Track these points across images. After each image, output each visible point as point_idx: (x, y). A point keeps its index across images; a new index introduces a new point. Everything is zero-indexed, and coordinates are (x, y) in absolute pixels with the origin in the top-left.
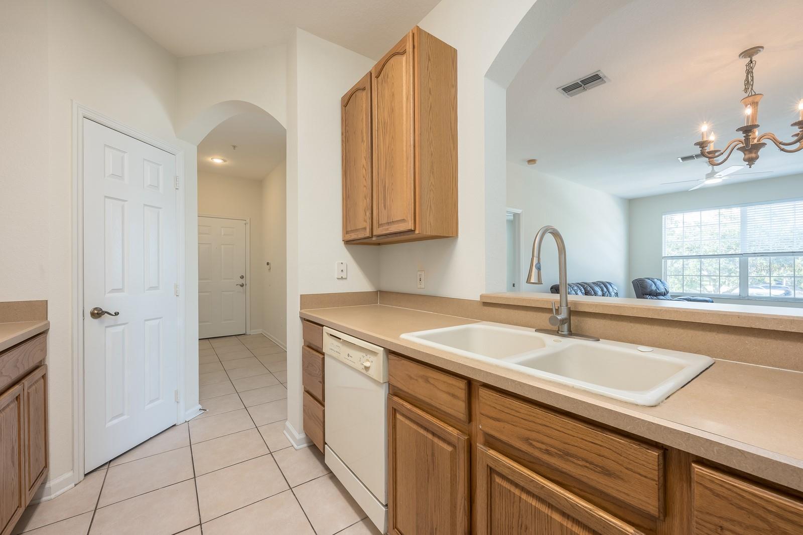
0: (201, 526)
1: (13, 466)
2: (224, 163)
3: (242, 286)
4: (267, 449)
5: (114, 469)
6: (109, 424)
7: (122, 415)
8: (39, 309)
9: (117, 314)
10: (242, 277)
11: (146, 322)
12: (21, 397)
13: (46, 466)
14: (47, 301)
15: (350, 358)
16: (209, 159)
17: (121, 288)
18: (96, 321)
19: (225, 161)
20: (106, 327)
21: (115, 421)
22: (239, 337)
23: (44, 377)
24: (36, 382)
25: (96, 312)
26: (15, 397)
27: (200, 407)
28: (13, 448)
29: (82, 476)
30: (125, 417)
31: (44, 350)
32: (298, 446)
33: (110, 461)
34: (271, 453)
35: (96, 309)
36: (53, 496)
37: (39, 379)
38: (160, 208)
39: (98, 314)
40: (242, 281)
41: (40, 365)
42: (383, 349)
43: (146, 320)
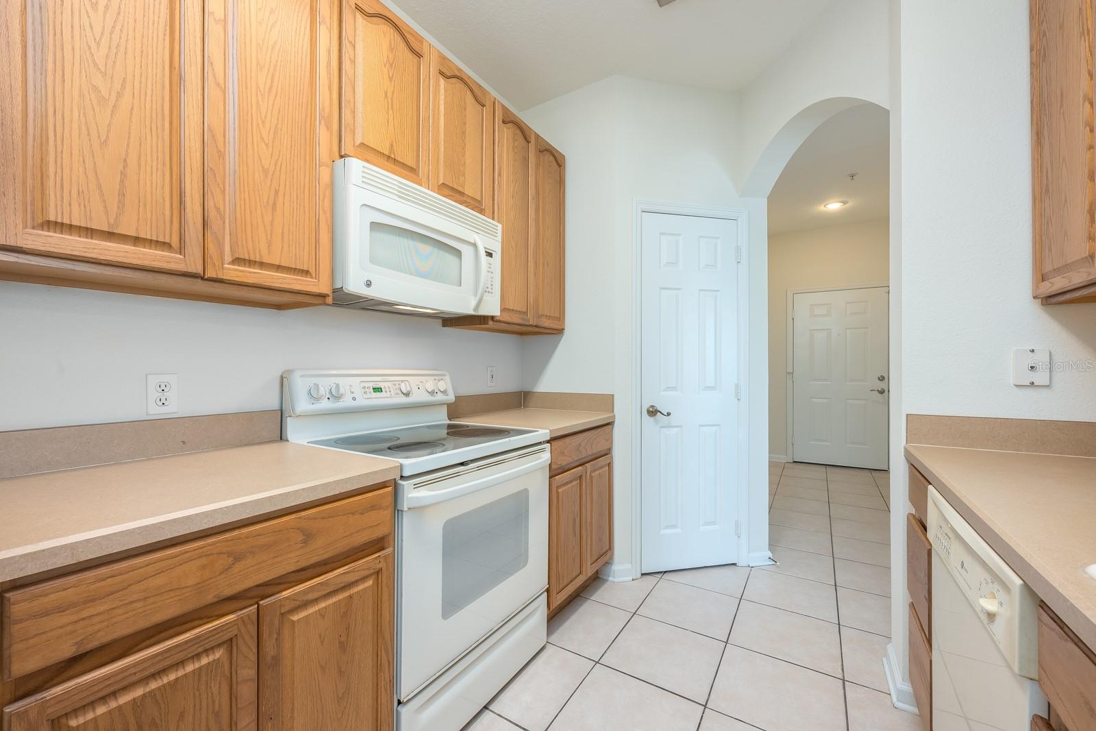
0: (705, 709)
1: (575, 535)
2: (847, 205)
3: (882, 392)
4: (840, 671)
5: (665, 583)
6: (662, 532)
7: (674, 526)
8: (607, 402)
9: (669, 414)
10: (882, 379)
11: (702, 428)
12: (584, 478)
13: (611, 548)
14: (613, 395)
15: (963, 571)
16: (822, 208)
17: (674, 386)
18: (651, 419)
19: (844, 203)
20: (661, 427)
21: (669, 531)
22: (875, 474)
23: (610, 465)
24: (602, 467)
25: (651, 409)
26: (579, 475)
27: (770, 555)
28: (574, 520)
29: (640, 576)
30: (678, 530)
31: (610, 439)
32: (898, 700)
33: (665, 572)
34: (844, 680)
35: (652, 406)
36: (616, 580)
37: (605, 465)
38: (718, 291)
39: (653, 412)
40: (881, 385)
41: (608, 452)
42: (1021, 582)
43: (701, 426)
